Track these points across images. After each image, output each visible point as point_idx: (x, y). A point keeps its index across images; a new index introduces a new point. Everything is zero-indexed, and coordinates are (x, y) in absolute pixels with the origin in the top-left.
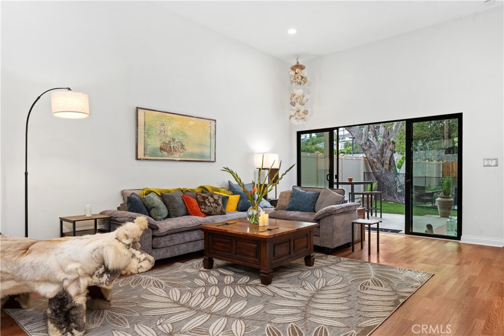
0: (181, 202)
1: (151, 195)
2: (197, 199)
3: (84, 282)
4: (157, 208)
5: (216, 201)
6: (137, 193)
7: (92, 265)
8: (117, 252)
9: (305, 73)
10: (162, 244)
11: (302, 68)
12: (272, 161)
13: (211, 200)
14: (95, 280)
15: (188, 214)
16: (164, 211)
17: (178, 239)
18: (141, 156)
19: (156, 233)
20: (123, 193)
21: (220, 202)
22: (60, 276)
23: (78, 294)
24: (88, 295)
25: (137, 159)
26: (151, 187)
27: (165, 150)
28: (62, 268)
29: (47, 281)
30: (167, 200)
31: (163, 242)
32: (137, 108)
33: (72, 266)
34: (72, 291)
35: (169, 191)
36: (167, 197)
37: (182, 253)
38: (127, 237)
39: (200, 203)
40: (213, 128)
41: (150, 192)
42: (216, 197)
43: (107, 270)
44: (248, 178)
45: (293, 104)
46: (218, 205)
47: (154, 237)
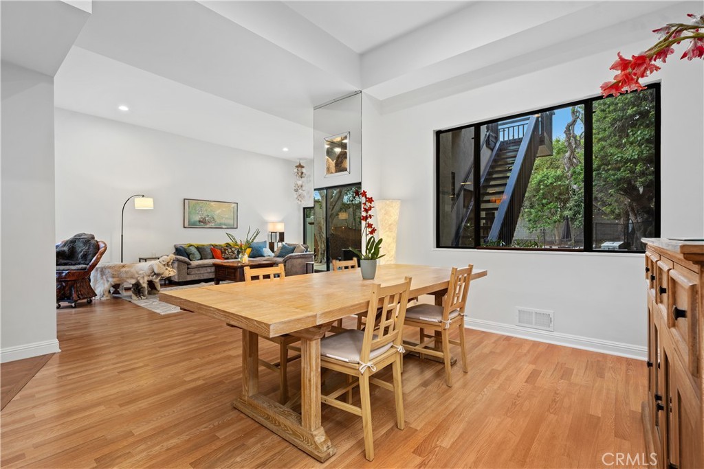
0: (210, 251)
1: (191, 248)
2: (221, 250)
3: (146, 279)
4: (193, 254)
5: (233, 252)
6: (184, 246)
7: (149, 272)
8: (159, 267)
9: (304, 170)
10: (193, 272)
11: (303, 167)
12: (280, 228)
13: (230, 251)
14: (151, 278)
15: (213, 258)
16: (198, 256)
17: (203, 270)
18: (186, 225)
19: (189, 266)
20: (175, 246)
21: (236, 252)
22: (137, 276)
23: (144, 283)
24: (148, 284)
25: (184, 227)
26: (192, 243)
27: (202, 222)
28: (137, 273)
29: (132, 278)
30: (201, 250)
31: (193, 271)
32: (185, 199)
33: (141, 272)
34: (141, 281)
35: (203, 246)
36: (201, 248)
37: (205, 278)
38: (163, 261)
39: (222, 252)
40: (236, 208)
41: (191, 246)
42: (233, 249)
43: (155, 274)
44: (263, 238)
45: (296, 191)
46: (234, 253)
47: (188, 268)
